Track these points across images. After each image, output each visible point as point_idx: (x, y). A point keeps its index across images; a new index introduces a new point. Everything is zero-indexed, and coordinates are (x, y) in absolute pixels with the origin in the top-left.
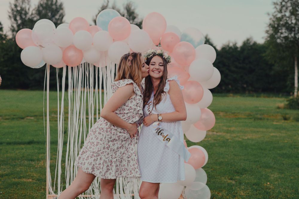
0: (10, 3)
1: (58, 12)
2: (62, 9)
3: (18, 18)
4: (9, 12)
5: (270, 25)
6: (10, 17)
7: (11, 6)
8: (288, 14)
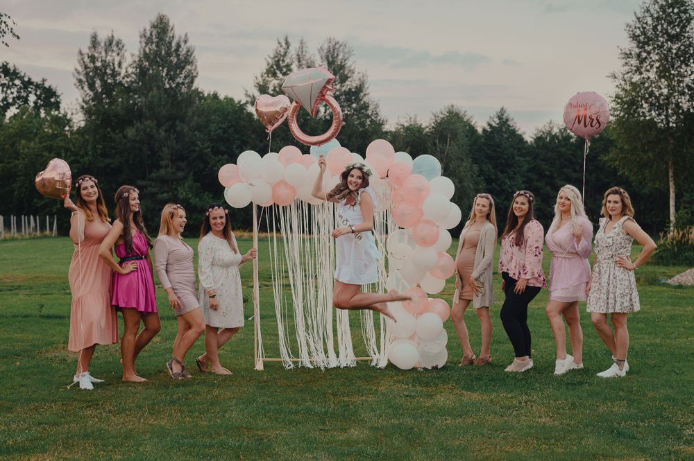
0: (81, 53)
1: (183, 68)
2: (191, 63)
3: (98, 83)
4: (78, 73)
5: (617, 97)
6: (80, 81)
7: (83, 59)
8: (652, 75)
